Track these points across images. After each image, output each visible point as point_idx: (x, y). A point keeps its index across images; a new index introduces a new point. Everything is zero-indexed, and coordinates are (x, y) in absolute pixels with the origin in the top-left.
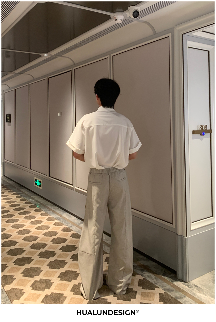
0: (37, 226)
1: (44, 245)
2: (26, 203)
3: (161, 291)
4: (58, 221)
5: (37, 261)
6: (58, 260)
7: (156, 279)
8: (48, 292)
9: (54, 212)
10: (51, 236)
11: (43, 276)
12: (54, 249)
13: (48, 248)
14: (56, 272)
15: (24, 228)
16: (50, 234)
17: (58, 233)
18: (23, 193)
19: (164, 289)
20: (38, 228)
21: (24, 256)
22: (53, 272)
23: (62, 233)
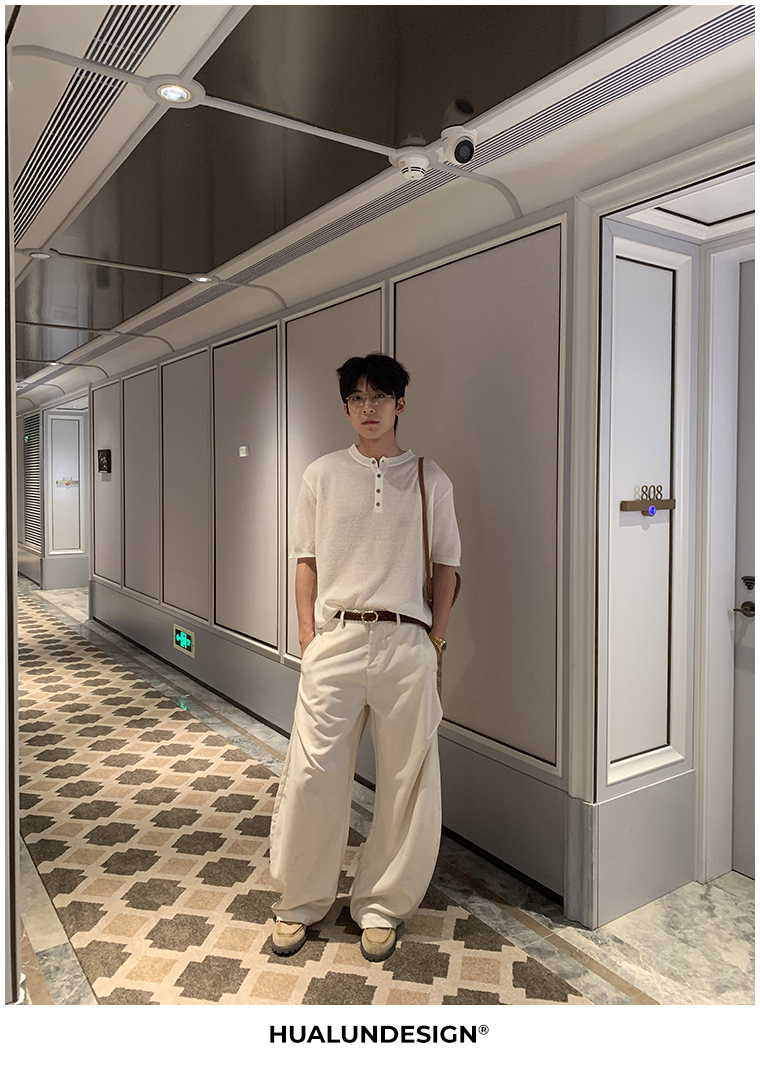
0: (175, 760)
1: (192, 816)
2: (147, 695)
3: (518, 955)
4: (234, 747)
5: (169, 861)
6: (229, 860)
7: (504, 917)
8: (196, 954)
9: (225, 721)
10: (214, 790)
11: (185, 906)
12: (221, 827)
13: (204, 825)
14: (223, 895)
15: (138, 766)
16: (211, 784)
17: (233, 781)
18: (142, 666)
19: (528, 950)
20: (177, 767)
21: (134, 848)
22: (213, 894)
23: (245, 782)
